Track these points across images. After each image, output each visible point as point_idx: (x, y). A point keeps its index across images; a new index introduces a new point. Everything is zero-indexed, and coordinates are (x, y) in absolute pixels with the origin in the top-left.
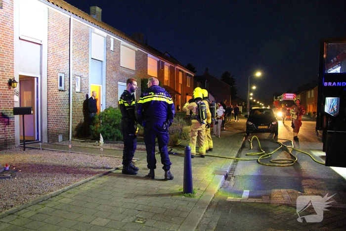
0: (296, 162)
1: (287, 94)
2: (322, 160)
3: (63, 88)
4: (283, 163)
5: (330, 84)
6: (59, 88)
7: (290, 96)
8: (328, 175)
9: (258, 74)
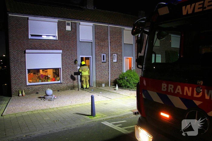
3: (105, 61)
6: (103, 61)
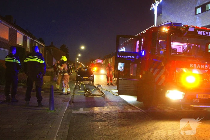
0: (104, 95)
1: (98, 60)
2: (116, 94)
4: (98, 96)
5: (120, 56)
7: (100, 61)
8: (119, 100)
9: (83, 48)
